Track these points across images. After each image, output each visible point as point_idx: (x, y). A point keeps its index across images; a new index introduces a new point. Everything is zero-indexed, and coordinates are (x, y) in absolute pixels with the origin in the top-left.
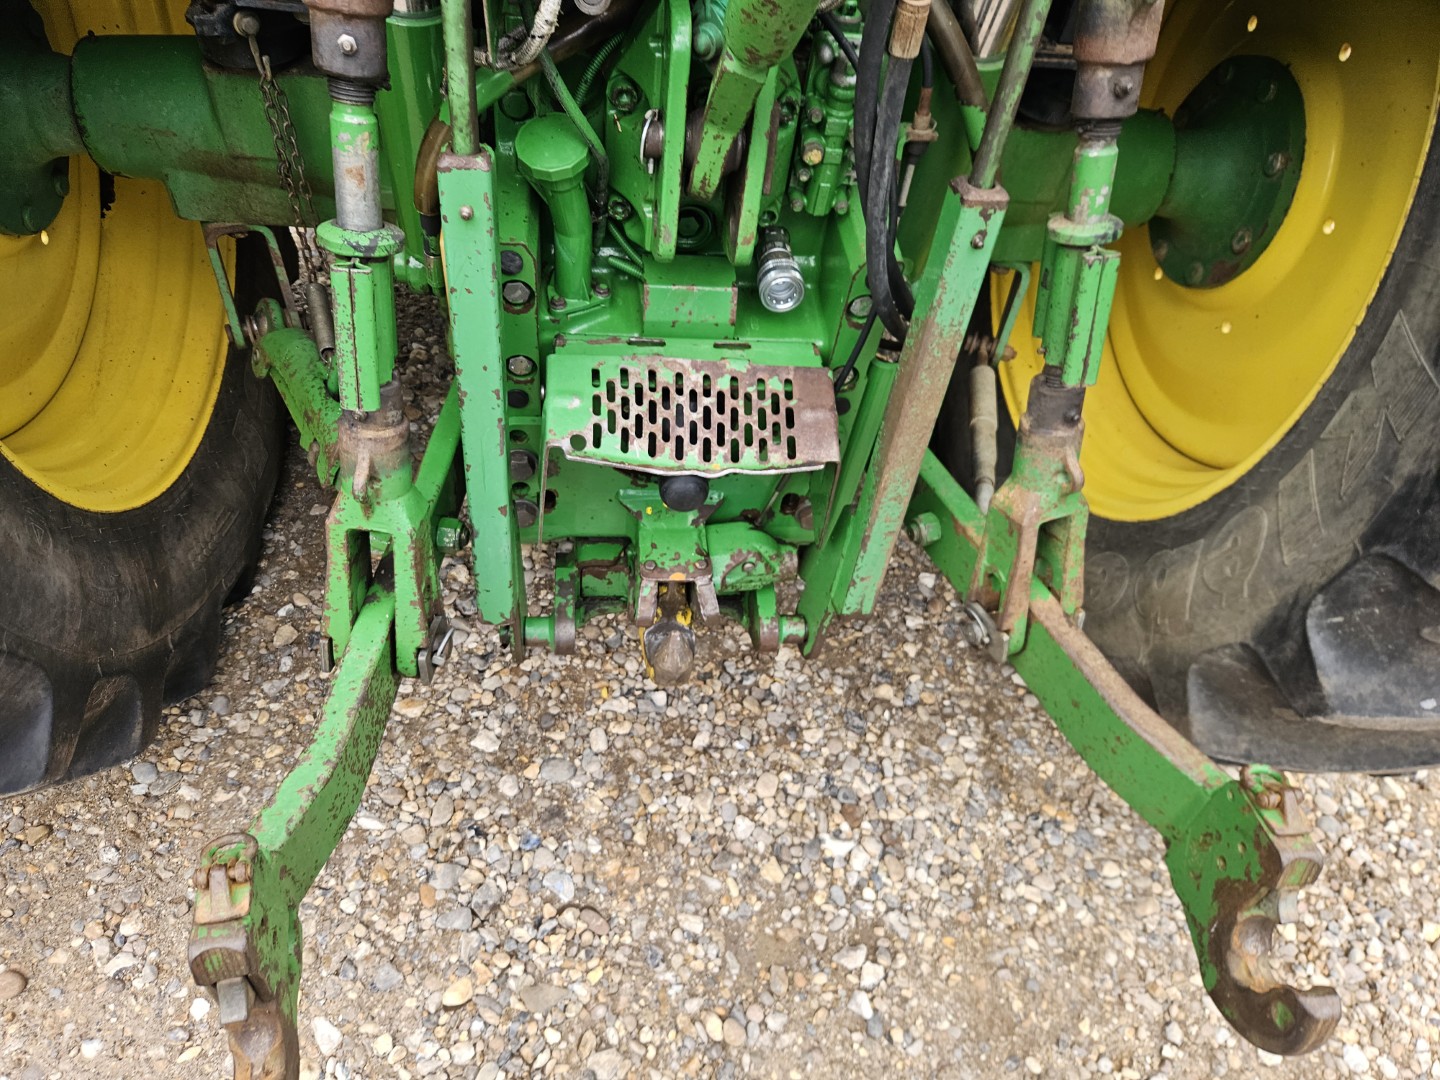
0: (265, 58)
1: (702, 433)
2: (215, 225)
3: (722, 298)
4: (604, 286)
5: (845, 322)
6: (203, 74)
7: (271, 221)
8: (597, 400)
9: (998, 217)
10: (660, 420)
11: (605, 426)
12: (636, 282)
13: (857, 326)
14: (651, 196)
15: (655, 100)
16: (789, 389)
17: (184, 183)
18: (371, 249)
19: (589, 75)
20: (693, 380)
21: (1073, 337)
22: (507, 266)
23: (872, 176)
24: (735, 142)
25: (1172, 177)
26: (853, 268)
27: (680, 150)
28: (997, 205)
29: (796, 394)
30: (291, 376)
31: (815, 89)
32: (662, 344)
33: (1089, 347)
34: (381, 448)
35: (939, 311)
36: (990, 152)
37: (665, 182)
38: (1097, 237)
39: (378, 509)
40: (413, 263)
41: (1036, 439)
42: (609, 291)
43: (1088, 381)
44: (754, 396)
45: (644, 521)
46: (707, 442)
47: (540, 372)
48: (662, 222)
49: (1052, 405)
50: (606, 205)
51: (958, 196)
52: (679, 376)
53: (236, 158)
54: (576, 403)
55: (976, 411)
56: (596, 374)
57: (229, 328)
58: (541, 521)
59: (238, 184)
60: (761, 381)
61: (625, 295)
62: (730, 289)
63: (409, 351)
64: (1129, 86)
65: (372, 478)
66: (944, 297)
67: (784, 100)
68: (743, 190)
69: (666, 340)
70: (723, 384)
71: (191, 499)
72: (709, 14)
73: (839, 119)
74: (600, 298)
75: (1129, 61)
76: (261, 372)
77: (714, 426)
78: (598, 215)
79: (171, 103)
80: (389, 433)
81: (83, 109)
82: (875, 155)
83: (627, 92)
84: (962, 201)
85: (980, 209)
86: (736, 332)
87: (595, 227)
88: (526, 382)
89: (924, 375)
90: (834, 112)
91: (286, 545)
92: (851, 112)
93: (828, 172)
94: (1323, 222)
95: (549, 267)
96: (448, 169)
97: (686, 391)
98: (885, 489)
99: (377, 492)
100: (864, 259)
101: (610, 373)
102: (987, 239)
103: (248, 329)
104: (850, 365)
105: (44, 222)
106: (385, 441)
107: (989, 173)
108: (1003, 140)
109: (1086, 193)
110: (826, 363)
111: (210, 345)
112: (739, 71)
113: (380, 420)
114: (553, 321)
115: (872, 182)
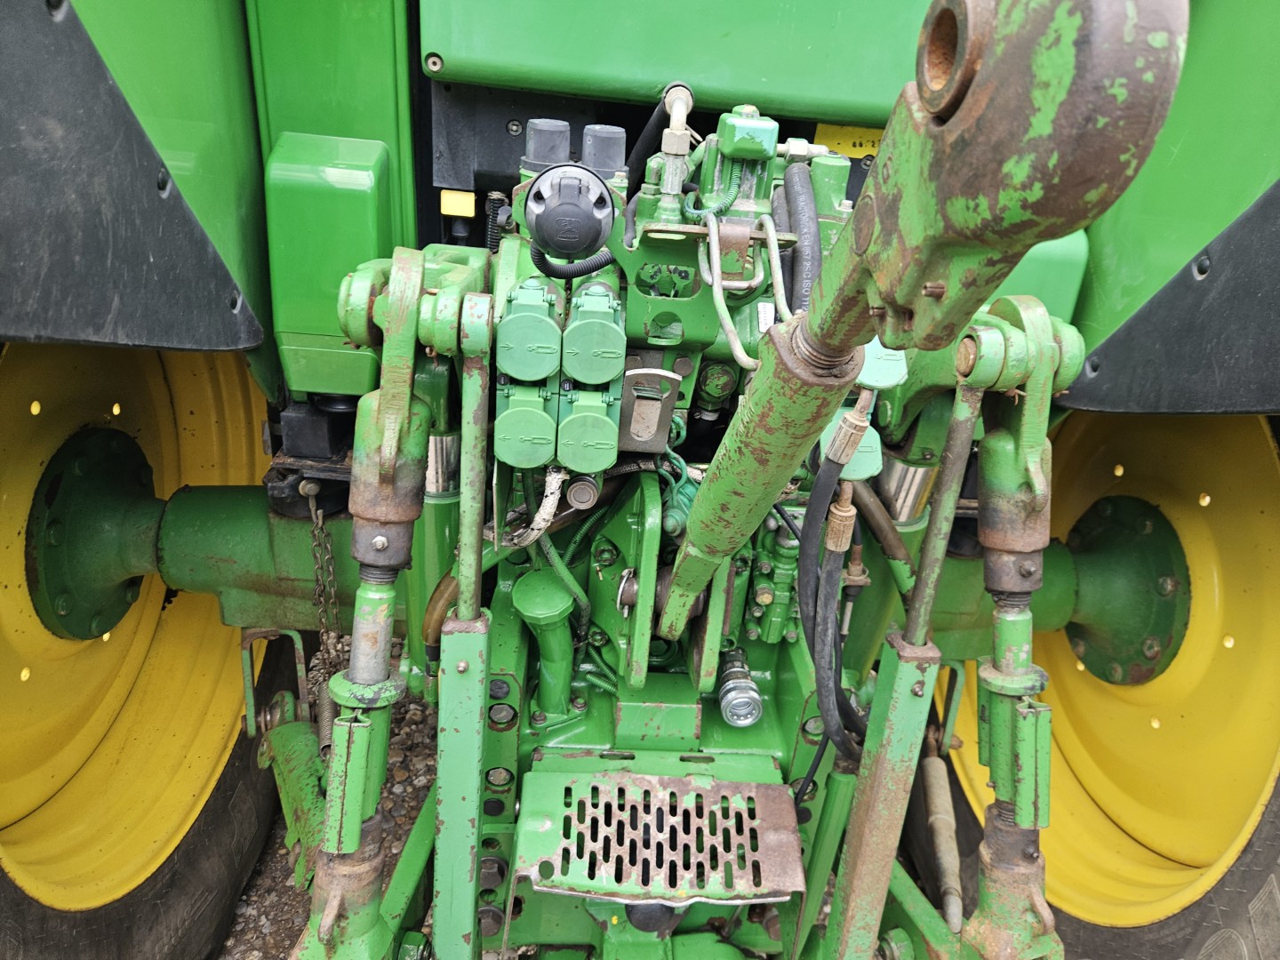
0: (320, 512)
1: (668, 855)
2: (252, 631)
3: (689, 713)
4: (581, 701)
5: (801, 738)
6: (268, 519)
7: (301, 626)
8: (567, 820)
9: (933, 670)
10: (627, 842)
11: (573, 851)
12: (610, 696)
13: (813, 743)
14: (626, 631)
15: (631, 561)
16: (751, 806)
17: (233, 598)
18: (373, 700)
19: (578, 538)
20: (660, 798)
21: (1019, 781)
22: (496, 691)
23: (817, 635)
24: (698, 599)
25: (1077, 593)
26: (806, 693)
27: (651, 602)
28: (931, 661)
29: (758, 812)
30: (291, 771)
31: (763, 546)
32: (632, 758)
33: (1036, 790)
34: (354, 885)
35: (889, 749)
36: (919, 616)
37: (637, 627)
38: (1026, 689)
39: (341, 949)
40: (416, 670)
41: (998, 874)
42: (585, 704)
43: (1041, 823)
44: (719, 815)
45: (609, 933)
46: (673, 866)
47: (516, 783)
48: (634, 659)
49: (1010, 839)
50: (587, 634)
51: (895, 651)
52: (647, 793)
53: (281, 579)
54: (548, 825)
55: (933, 808)
56: (568, 791)
57: (244, 718)
58: (506, 928)
59: (279, 599)
60: (724, 798)
61: (600, 706)
62: (695, 706)
63: (406, 712)
64: (1033, 569)
65: (341, 916)
66: (892, 737)
67: (738, 557)
68: (705, 632)
69: (636, 753)
70: (688, 802)
71: (172, 884)
72: (675, 503)
73: (786, 571)
74: (577, 711)
75: (1029, 550)
76: (264, 763)
77: (680, 847)
78: (579, 641)
79: (238, 539)
80: (364, 868)
81: (165, 543)
82: (819, 620)
83: (608, 551)
84: (900, 656)
85: (916, 663)
86: (700, 745)
87: (576, 651)
88: (503, 792)
89: (881, 806)
90: (780, 565)
91: (257, 920)
92: (795, 565)
93: (778, 610)
94: (1223, 638)
95: (533, 684)
96: (451, 633)
97: (653, 810)
98: (853, 917)
99: (343, 930)
100: (814, 687)
101: (582, 793)
102: (925, 687)
103: (261, 719)
104: (810, 779)
105: (110, 624)
106: (359, 877)
107: (920, 633)
108: (929, 608)
109: (1010, 650)
110: (785, 780)
111: (228, 720)
112: (700, 555)
113: (356, 857)
114: (533, 734)
115: (818, 640)
